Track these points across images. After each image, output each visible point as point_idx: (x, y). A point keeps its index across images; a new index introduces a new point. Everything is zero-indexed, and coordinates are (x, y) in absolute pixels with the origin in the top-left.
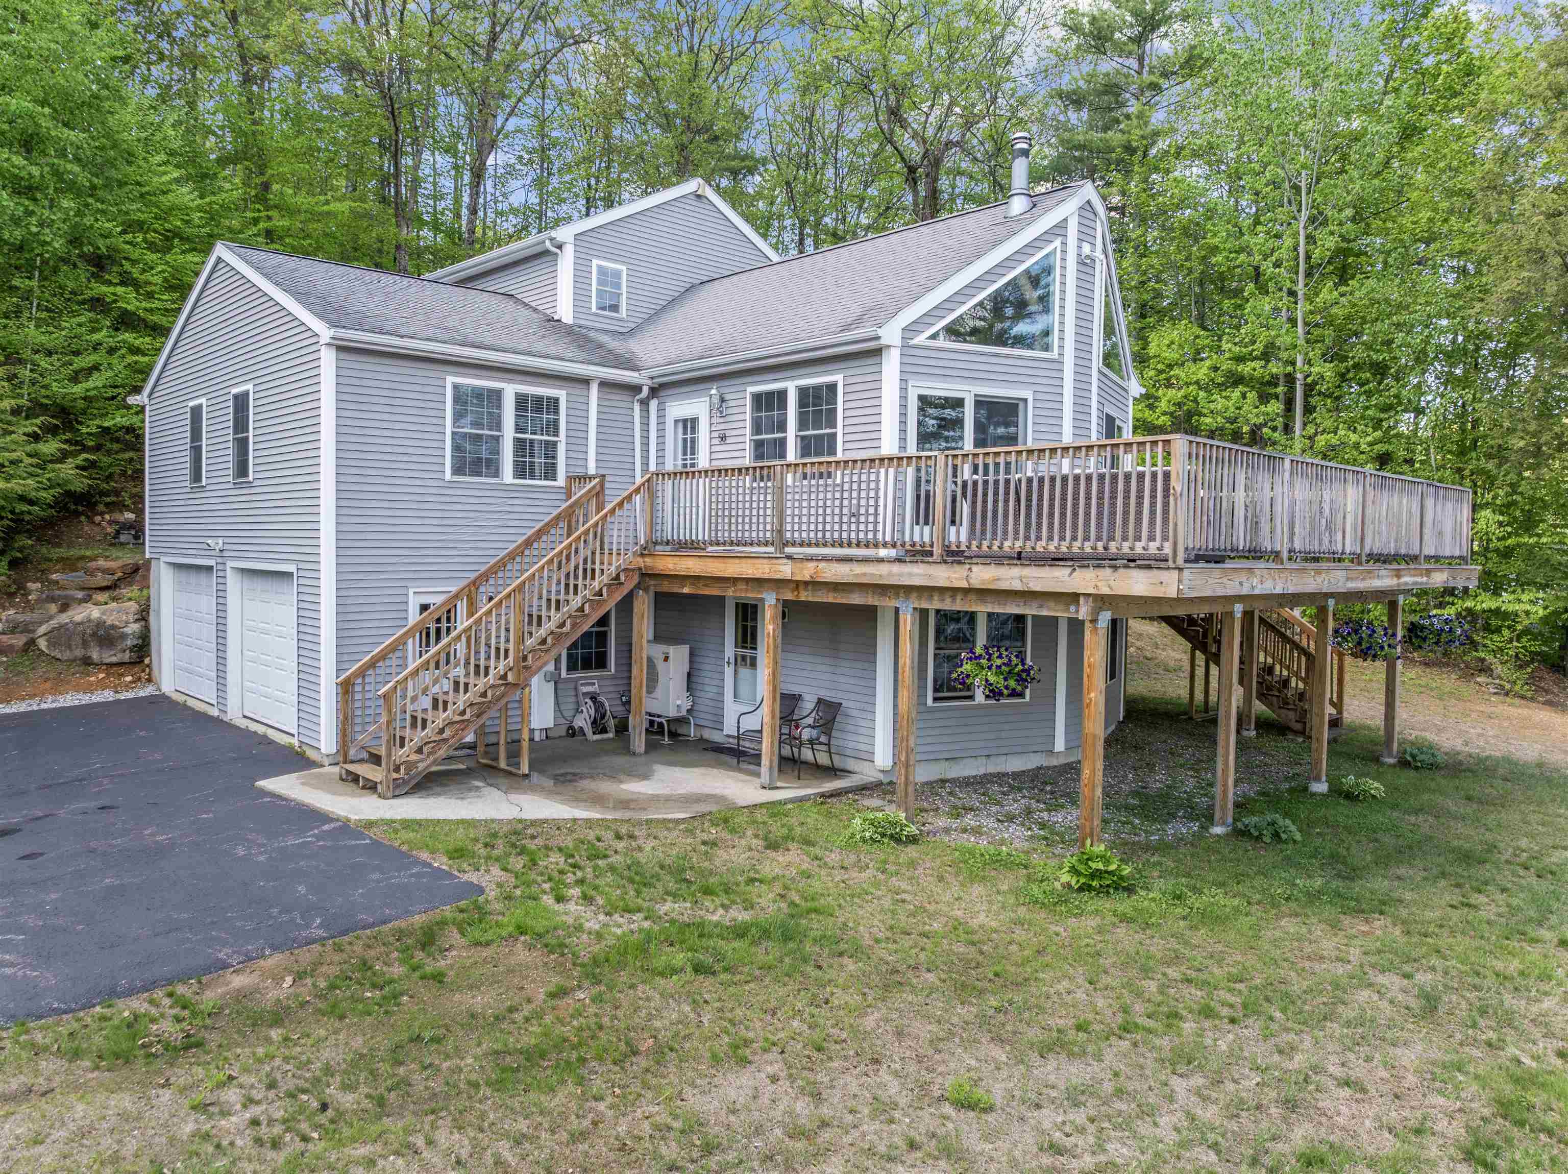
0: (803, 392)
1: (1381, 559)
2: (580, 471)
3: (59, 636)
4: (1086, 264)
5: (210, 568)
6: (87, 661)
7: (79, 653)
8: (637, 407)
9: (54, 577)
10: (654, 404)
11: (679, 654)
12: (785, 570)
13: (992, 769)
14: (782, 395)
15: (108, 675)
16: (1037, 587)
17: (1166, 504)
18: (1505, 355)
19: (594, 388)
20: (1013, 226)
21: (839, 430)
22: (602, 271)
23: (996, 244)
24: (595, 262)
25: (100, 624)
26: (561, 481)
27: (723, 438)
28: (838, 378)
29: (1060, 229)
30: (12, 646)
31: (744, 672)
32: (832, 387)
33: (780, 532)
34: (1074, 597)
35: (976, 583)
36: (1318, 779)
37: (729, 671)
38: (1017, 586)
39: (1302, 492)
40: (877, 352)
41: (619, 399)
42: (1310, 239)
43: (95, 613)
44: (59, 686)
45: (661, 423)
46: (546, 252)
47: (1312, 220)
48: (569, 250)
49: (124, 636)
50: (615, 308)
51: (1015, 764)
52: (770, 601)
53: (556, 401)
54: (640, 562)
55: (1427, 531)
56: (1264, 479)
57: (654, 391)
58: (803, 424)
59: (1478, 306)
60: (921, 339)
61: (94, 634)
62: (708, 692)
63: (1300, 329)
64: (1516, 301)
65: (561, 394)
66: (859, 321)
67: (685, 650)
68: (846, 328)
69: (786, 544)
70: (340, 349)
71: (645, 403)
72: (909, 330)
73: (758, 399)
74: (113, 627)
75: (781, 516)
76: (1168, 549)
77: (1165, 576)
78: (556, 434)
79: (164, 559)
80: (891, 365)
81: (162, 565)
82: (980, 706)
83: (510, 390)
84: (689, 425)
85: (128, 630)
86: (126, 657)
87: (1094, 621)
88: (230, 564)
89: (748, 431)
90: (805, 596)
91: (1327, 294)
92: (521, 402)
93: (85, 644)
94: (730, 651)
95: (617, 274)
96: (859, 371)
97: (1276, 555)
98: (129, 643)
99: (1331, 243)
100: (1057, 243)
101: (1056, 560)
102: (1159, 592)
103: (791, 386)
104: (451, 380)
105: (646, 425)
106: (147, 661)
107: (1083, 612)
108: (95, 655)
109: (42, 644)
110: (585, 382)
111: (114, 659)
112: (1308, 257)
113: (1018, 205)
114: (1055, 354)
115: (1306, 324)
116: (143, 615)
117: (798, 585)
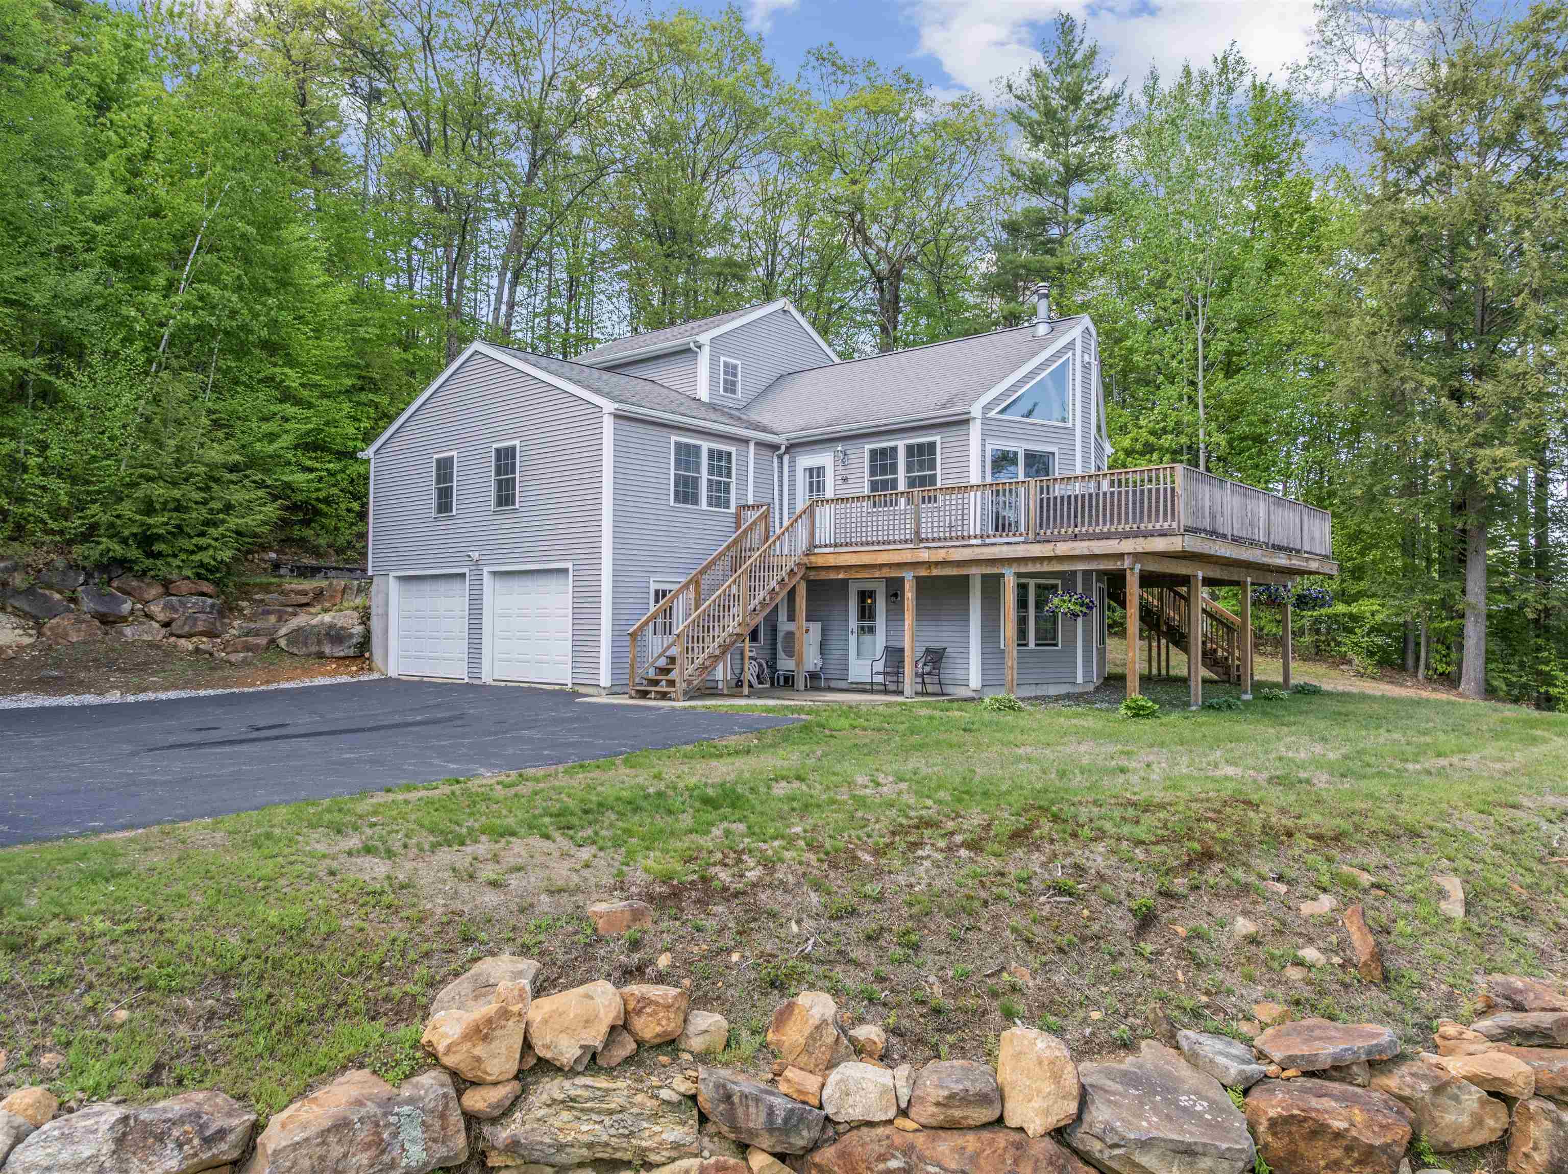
0: (910, 449)
1: (1280, 548)
2: (743, 502)
3: (297, 636)
4: (1086, 367)
5: (464, 575)
6: (320, 655)
7: (314, 649)
8: (775, 460)
9: (257, 597)
10: (786, 458)
11: (816, 628)
12: (924, 556)
13: (1039, 693)
14: (894, 449)
15: (339, 666)
16: (1098, 552)
17: (1173, 501)
18: (1349, 432)
19: (752, 446)
20: (1043, 343)
21: (938, 471)
22: (726, 365)
23: (1034, 354)
24: (722, 359)
25: (332, 626)
26: (733, 509)
27: (845, 480)
28: (937, 439)
29: (1071, 346)
30: (258, 645)
31: (867, 638)
32: (932, 445)
33: (917, 533)
34: (1121, 556)
35: (1059, 552)
36: (1246, 692)
37: (852, 639)
38: (1086, 552)
39: (1237, 501)
40: (967, 421)
41: (766, 453)
42: (1206, 344)
43: (327, 618)
44: (307, 672)
45: (792, 471)
46: (689, 350)
47: (1207, 330)
48: (706, 350)
49: (351, 636)
50: (734, 392)
51: (1053, 691)
52: (909, 577)
53: (729, 454)
54: (805, 560)
55: (1305, 537)
56: (1217, 493)
57: (789, 448)
58: (909, 469)
59: (1328, 395)
60: (992, 414)
61: (328, 634)
62: (835, 654)
63: (1201, 410)
64: (1353, 393)
65: (733, 449)
66: (950, 402)
67: (819, 625)
68: (943, 407)
69: (921, 541)
70: (616, 416)
71: (780, 458)
72: (986, 408)
73: (873, 453)
74: (342, 628)
75: (918, 525)
76: (1175, 525)
77: (1173, 539)
78: (729, 475)
79: (392, 574)
80: (975, 430)
81: (391, 579)
82: (1031, 651)
83: (706, 446)
84: (816, 473)
85: (354, 631)
86: (351, 652)
87: (1132, 569)
88: (486, 569)
89: (866, 474)
90: (935, 572)
91: (1220, 384)
92: (711, 452)
93: (319, 642)
94: (853, 623)
95: (735, 367)
96: (952, 435)
97: (1224, 536)
98: (355, 641)
99: (1222, 346)
100: (1070, 354)
101: (1107, 536)
102: (1172, 548)
103: (901, 444)
104: (674, 438)
105: (781, 472)
106: (367, 655)
107: (1127, 563)
108: (327, 650)
109: (283, 643)
110: (746, 441)
111: (342, 654)
112: (1205, 358)
113: (1042, 329)
114: (1070, 425)
115: (1206, 407)
116: (365, 617)
117: (929, 564)
